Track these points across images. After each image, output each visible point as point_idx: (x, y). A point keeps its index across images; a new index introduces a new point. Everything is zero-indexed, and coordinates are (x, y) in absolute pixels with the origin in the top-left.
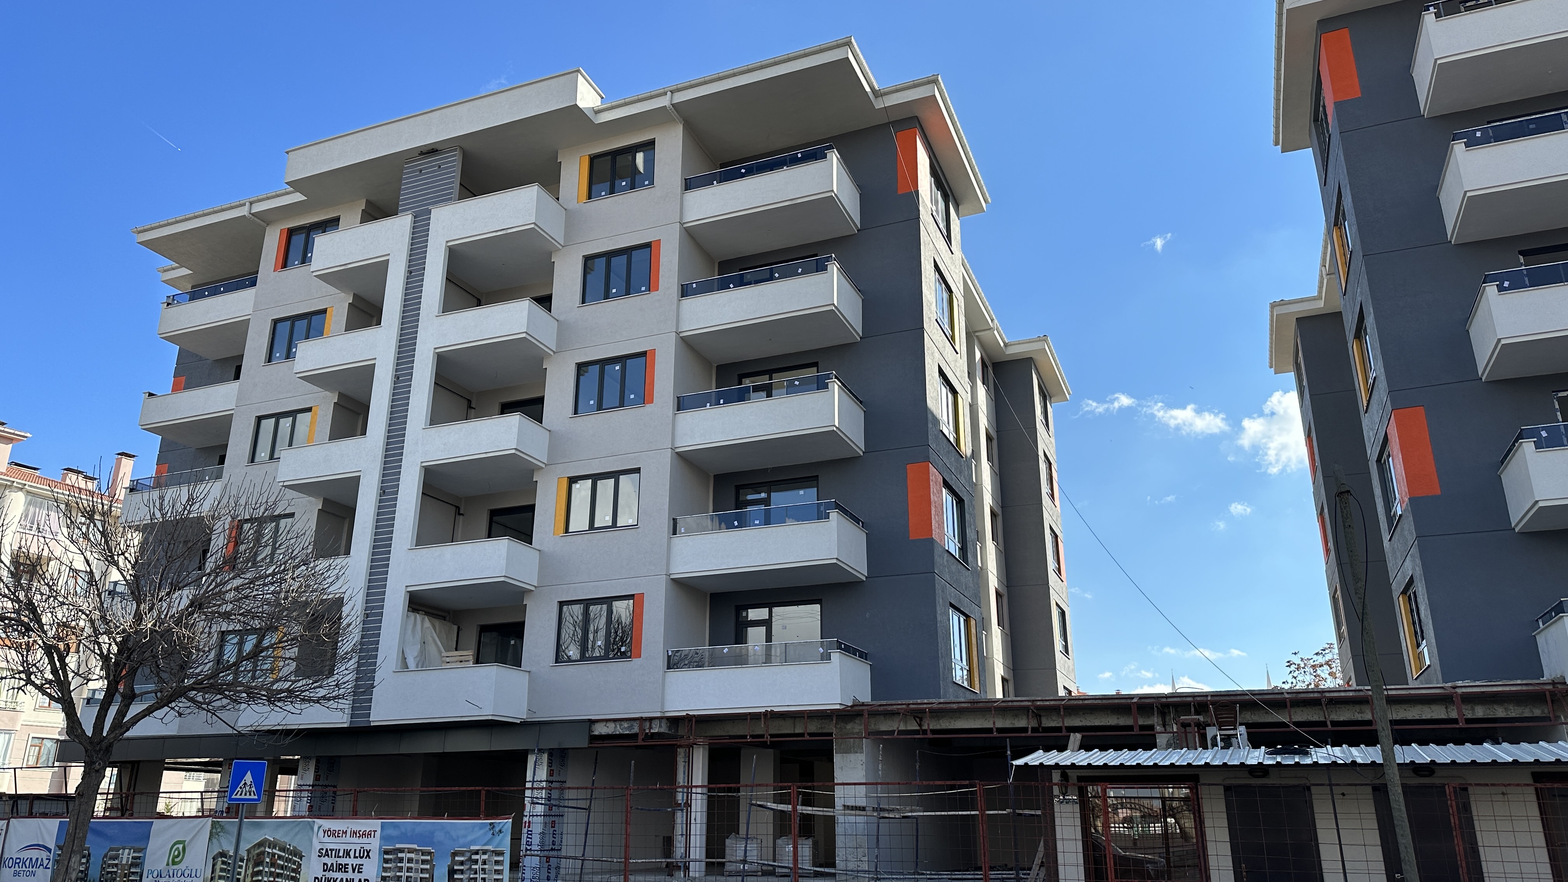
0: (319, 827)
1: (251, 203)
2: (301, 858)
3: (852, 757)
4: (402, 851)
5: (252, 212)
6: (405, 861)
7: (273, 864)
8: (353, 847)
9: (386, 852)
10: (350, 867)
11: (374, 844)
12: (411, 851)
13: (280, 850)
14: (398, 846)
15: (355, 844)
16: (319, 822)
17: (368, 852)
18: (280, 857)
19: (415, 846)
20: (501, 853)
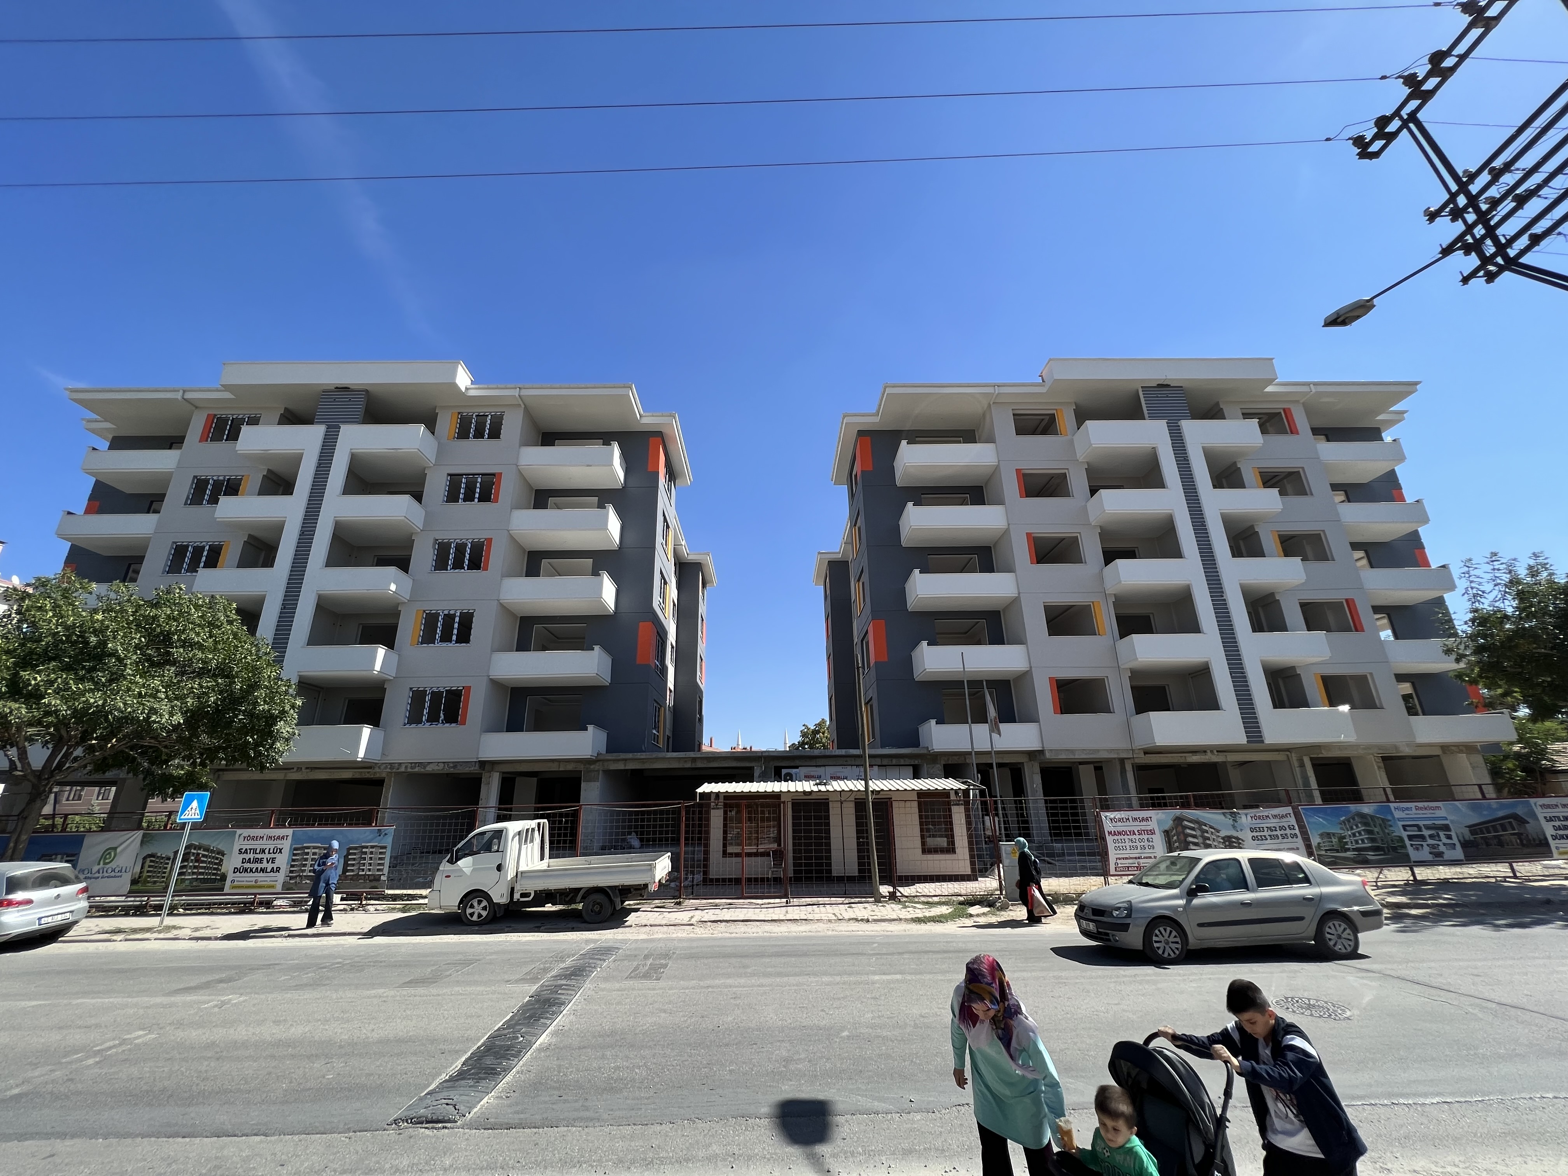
0: (240, 835)
1: (184, 392)
2: (223, 855)
3: (592, 784)
4: (308, 848)
5: (185, 397)
6: (311, 854)
7: (197, 860)
8: (268, 847)
9: (295, 849)
10: (265, 860)
11: (286, 845)
12: (315, 848)
13: (204, 850)
14: (305, 845)
15: (270, 845)
16: (239, 831)
17: (281, 850)
18: (204, 856)
19: (319, 845)
20: (385, 847)
